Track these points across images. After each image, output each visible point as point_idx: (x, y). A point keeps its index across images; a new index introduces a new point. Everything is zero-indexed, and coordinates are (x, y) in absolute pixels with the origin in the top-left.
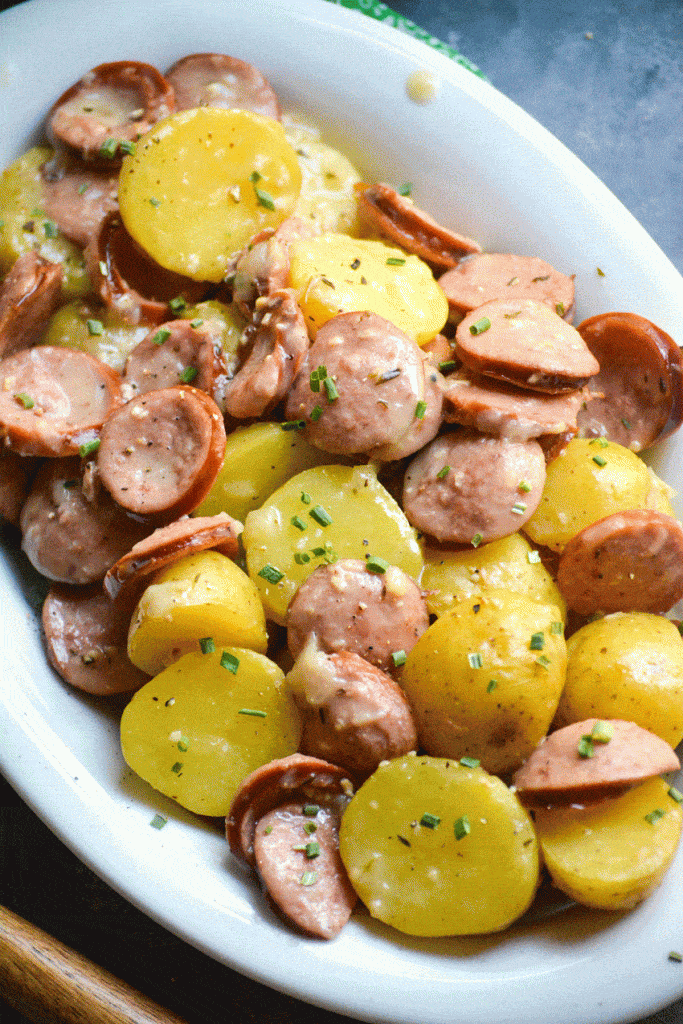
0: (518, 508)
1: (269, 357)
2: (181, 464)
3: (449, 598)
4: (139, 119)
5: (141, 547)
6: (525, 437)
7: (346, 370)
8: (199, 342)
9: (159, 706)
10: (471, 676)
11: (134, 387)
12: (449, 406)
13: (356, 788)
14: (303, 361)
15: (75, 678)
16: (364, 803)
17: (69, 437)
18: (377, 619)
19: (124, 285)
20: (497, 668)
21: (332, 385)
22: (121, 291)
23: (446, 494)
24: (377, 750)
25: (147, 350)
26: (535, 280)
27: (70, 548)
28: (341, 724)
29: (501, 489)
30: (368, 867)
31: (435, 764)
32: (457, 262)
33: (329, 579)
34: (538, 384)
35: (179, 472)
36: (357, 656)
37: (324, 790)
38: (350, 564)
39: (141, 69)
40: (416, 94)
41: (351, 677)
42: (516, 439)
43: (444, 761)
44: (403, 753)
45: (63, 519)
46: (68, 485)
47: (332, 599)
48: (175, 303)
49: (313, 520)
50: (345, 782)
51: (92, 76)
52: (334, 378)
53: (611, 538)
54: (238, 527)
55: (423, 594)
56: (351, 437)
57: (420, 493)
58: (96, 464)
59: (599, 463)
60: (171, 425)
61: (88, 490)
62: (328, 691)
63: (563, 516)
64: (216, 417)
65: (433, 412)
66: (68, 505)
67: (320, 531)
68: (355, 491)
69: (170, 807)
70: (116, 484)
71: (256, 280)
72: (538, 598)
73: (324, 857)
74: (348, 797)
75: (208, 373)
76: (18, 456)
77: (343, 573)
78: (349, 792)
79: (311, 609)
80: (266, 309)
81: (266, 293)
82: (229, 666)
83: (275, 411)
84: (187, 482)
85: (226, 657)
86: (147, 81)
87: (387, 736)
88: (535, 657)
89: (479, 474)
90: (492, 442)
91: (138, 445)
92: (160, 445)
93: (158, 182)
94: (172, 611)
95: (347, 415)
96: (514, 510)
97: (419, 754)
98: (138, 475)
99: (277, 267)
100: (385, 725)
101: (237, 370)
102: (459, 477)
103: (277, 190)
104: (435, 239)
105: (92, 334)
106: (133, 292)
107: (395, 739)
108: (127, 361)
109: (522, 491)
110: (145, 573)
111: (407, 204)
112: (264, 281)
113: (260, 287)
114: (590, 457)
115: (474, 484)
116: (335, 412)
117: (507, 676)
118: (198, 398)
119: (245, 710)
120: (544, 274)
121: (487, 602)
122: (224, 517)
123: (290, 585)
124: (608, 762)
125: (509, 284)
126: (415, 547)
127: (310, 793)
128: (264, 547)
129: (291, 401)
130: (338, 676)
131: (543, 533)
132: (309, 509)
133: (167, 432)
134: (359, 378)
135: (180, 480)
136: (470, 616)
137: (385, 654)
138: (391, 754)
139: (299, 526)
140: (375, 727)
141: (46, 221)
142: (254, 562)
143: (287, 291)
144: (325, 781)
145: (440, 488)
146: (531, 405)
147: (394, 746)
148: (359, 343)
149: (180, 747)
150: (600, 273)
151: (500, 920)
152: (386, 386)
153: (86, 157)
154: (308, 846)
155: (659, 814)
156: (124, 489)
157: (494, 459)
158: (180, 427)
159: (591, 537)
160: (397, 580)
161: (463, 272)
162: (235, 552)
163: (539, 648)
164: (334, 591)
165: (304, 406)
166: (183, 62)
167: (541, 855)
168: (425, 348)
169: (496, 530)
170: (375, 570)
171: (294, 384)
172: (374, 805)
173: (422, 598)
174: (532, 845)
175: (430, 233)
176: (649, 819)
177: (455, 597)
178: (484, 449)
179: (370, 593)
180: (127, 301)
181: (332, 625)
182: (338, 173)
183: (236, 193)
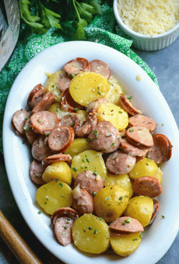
0: (127, 169)
1: (87, 126)
2: (63, 142)
3: (108, 184)
4: (81, 70)
5: (50, 157)
6: (133, 156)
7: (101, 132)
8: (76, 118)
9: (45, 190)
10: (105, 202)
11: (61, 124)
12: (120, 145)
13: (79, 217)
14: (94, 128)
15: (33, 179)
16: (80, 220)
17: (44, 131)
18: (92, 184)
19: (66, 103)
20: (111, 202)
21: (97, 135)
22: (65, 104)
23: (114, 163)
24: (84, 211)
25: (66, 117)
26: (149, 123)
27: (39, 153)
28: (79, 203)
29: (124, 165)
30: (76, 234)
31: (95, 217)
32: (135, 115)
33: (85, 174)
34: (139, 145)
35: (62, 144)
36: (86, 191)
37: (73, 216)
38: (90, 172)
39: (85, 60)
40: (138, 79)
41: (83, 195)
42: (131, 155)
43: (97, 217)
44: (89, 213)
46: (42, 140)
47: (84, 178)
48: (76, 109)
49: (86, 161)
50: (77, 215)
51: (76, 59)
52: (98, 133)
53: (144, 181)
54: (71, 158)
55: (104, 182)
56: (98, 146)
57: (110, 161)
58: (48, 138)
59: (147, 165)
60: (64, 134)
61: (45, 142)
63: (137, 174)
64: (73, 135)
65: (116, 145)
66: (41, 144)
67: (87, 163)
68: (96, 157)
69: (42, 210)
70: (50, 143)
71: (91, 109)
73: (68, 229)
74: (77, 219)
75: (76, 125)
76: (34, 131)
77: (88, 173)
78: (78, 218)
79: (80, 179)
80: (90, 115)
81: (92, 112)
82: (61, 186)
83: (86, 136)
84: (63, 147)
85: (61, 184)
86: (85, 63)
87: (87, 209)
88: (120, 201)
89: (121, 161)
90: (126, 155)
91: (57, 136)
92: (61, 137)
93: (78, 84)
94: (51, 172)
95: (98, 142)
96: (126, 170)
97: (92, 214)
98: (55, 142)
99: (96, 107)
100: (87, 206)
101: (82, 126)
102: (117, 160)
103: (103, 92)
104: (131, 109)
105: (57, 111)
106: (68, 105)
108: (62, 118)
109: (129, 166)
110: (49, 163)
111: (127, 101)
112: (92, 110)
113: (91, 111)
114: (146, 163)
115: (120, 162)
116: (96, 140)
117: (113, 204)
118: (71, 130)
119: (62, 195)
120: (151, 122)
121: (114, 187)
122: (69, 155)
123: (78, 173)
124: (128, 227)
125: (143, 122)
126: (105, 172)
127: (70, 216)
128: (75, 164)
129: (89, 135)
130: (81, 194)
131: (132, 175)
132: (86, 158)
133: (63, 135)
134: (103, 135)
135: (62, 145)
136: (110, 189)
138: (87, 213)
139: (83, 161)
140: (85, 206)
141: (57, 86)
142: (73, 166)
143: (95, 113)
144: (73, 214)
145: (113, 161)
146: (136, 149)
147: (88, 211)
148: (105, 128)
149: (47, 199)
150: (163, 125)
151: (99, 252)
152: (107, 138)
153: (69, 75)
154: (66, 226)
155: (136, 239)
156: (51, 145)
157: (126, 158)
158: (66, 135)
159: (140, 180)
160: (99, 178)
161: (135, 117)
162: (69, 163)
164: (86, 176)
165: (91, 137)
166: (94, 61)
167: (110, 242)
168: (120, 131)
169: (122, 173)
170: (95, 175)
171: (91, 132)
172: (81, 222)
173: (103, 182)
174: (109, 239)
175: (130, 108)
176: (134, 240)
177: (110, 184)
178: (124, 156)
179: (92, 179)
180: (66, 106)
181: (83, 183)
182: (118, 91)
183: (94, 90)
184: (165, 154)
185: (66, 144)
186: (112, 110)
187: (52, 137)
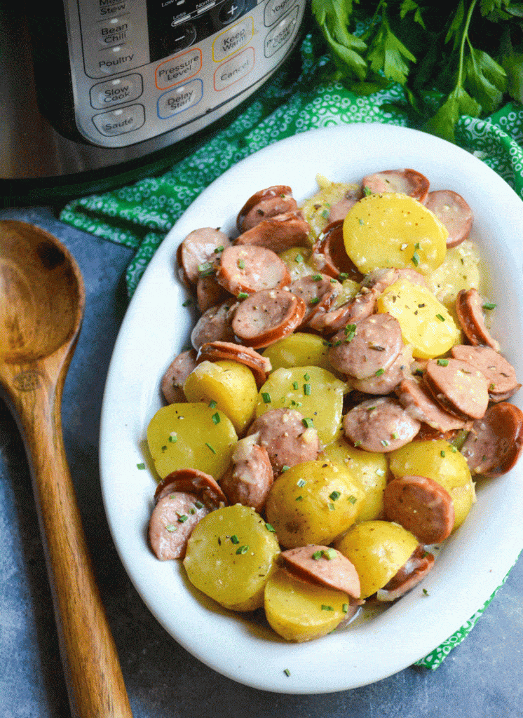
0: (385, 442)
1: (341, 309)
2: (269, 326)
6: (415, 417)
7: (364, 334)
8: (329, 289)
9: (176, 416)
10: (295, 489)
11: (290, 291)
15: (165, 389)
16: (221, 514)
17: (240, 287)
18: (288, 445)
19: (327, 250)
20: (307, 493)
21: (352, 335)
22: (321, 251)
24: (241, 497)
26: (502, 374)
28: (236, 474)
29: (384, 429)
30: (197, 541)
31: (257, 518)
32: (478, 345)
33: (284, 414)
34: (441, 400)
35: (264, 327)
36: (266, 453)
37: (212, 500)
38: (298, 414)
39: (423, 180)
41: (255, 458)
42: (410, 414)
43: (261, 519)
45: (212, 321)
46: (225, 308)
47: (277, 423)
48: (343, 274)
49: (302, 388)
50: (222, 502)
51: (403, 171)
52: (356, 334)
53: (414, 485)
54: (268, 368)
55: (320, 451)
56: (342, 363)
57: (357, 411)
58: (240, 304)
59: (442, 455)
60: (280, 308)
61: (229, 313)
62: (243, 458)
63: (407, 466)
64: (297, 317)
65: (390, 381)
66: (219, 316)
67: (301, 396)
68: (329, 389)
69: (150, 463)
70: (239, 316)
72: (366, 490)
73: (187, 525)
74: (218, 509)
75: (321, 303)
76: (217, 282)
77: (290, 414)
78: (220, 507)
79: (266, 420)
81: (371, 287)
82: (215, 420)
83: (328, 333)
85: (217, 415)
86: (420, 185)
87: (249, 493)
88: (329, 501)
89: (382, 417)
90: (400, 409)
91: (262, 308)
92: (269, 314)
93: (369, 215)
94: (204, 374)
95: (348, 352)
96: (382, 442)
97: (256, 511)
98: (249, 319)
99: (384, 280)
100: (252, 489)
102: (375, 413)
103: (425, 259)
104: (473, 326)
105: (295, 261)
106: (328, 257)
107: (252, 496)
108: (298, 280)
109: (392, 437)
112: (374, 282)
113: (371, 284)
114: (441, 450)
116: (344, 347)
117: (309, 499)
118: (299, 304)
119: (209, 444)
120: (508, 374)
121: (332, 466)
122: (266, 360)
123: (270, 407)
124: (320, 567)
125: (489, 367)
126: (335, 431)
127: (205, 497)
128: (273, 385)
130: (251, 454)
131: (395, 466)
132: (306, 383)
133: (276, 310)
134: (365, 341)
135: (263, 330)
136: (320, 466)
137: (282, 463)
138: (246, 504)
139: (294, 386)
140: (247, 486)
141: (328, 210)
142: (264, 389)
143: (377, 291)
144: (213, 496)
145: (365, 414)
146: (431, 407)
147: (249, 500)
148: (379, 327)
149: (171, 440)
151: (228, 602)
152: (374, 352)
154: (183, 516)
155: (330, 608)
156: (239, 321)
157: (394, 416)
158: (282, 311)
159: (407, 479)
160: (310, 435)
162: (260, 378)
163: (334, 500)
164: (281, 420)
165: (337, 338)
167: (264, 587)
168: (417, 359)
169: (370, 446)
170: (304, 424)
172: (221, 518)
173: (318, 452)
174: (264, 578)
175: (472, 321)
176: (323, 607)
178: (393, 409)
179: (294, 431)
180: (322, 258)
181: (269, 433)
182: (469, 279)
183: (404, 246)
184: (502, 453)
185: (270, 329)
186: (423, 305)
187: (250, 306)
